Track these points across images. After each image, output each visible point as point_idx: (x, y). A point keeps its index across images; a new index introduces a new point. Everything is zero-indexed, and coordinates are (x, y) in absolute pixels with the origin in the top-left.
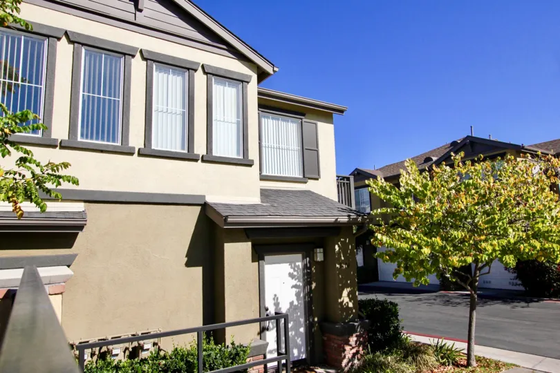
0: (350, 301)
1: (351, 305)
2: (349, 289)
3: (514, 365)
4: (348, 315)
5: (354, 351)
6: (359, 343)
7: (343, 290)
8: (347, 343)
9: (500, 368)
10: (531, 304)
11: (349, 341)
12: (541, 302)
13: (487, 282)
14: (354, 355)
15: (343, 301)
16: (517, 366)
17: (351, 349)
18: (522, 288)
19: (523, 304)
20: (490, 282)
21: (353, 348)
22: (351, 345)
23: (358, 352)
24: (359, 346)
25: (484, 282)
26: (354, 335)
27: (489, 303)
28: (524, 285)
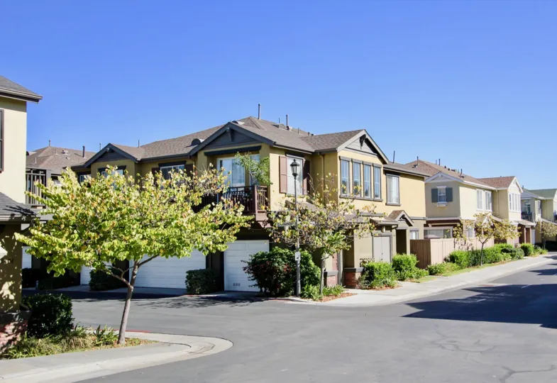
0: (12, 294)
1: (12, 297)
2: (11, 283)
4: (7, 306)
5: (11, 338)
6: (16, 331)
7: (4, 283)
8: (3, 330)
10: (252, 303)
11: (5, 329)
12: (265, 301)
13: (237, 285)
14: (10, 342)
15: (3, 294)
16: (156, 342)
17: (7, 337)
18: (257, 289)
21: (9, 335)
22: (7, 333)
23: (14, 339)
24: (17, 333)
25: (234, 285)
26: (12, 324)
28: (260, 285)
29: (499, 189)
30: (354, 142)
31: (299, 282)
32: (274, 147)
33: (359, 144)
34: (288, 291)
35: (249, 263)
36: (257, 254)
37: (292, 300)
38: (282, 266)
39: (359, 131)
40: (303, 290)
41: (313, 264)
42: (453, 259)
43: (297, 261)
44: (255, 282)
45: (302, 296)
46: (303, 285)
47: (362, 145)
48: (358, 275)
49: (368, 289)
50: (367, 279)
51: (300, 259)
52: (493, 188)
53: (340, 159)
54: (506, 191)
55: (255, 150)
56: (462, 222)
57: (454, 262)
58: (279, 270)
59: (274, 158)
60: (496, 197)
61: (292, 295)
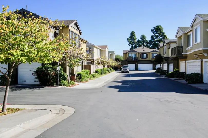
3: (24, 109)
9: (17, 111)
10: (40, 89)
12: (45, 88)
13: (24, 81)
16: (25, 109)
18: (39, 83)
19: (38, 89)
20: (26, 81)
25: (23, 81)
27: (23, 89)
28: (40, 81)
29: (103, 49)
31: (59, 79)
33: (74, 26)
34: (54, 83)
35: (35, 72)
36: (39, 67)
37: (57, 87)
38: (52, 73)
39: (75, 21)
40: (60, 82)
41: (63, 72)
42: (97, 72)
43: (58, 71)
44: (37, 80)
45: (61, 85)
46: (60, 81)
47: (75, 26)
48: (75, 77)
49: (80, 82)
50: (79, 78)
51: (59, 70)
52: (101, 49)
53: (69, 30)
54: (105, 50)
56: (94, 59)
57: (97, 73)
58: (51, 74)
60: (102, 52)
61: (55, 85)
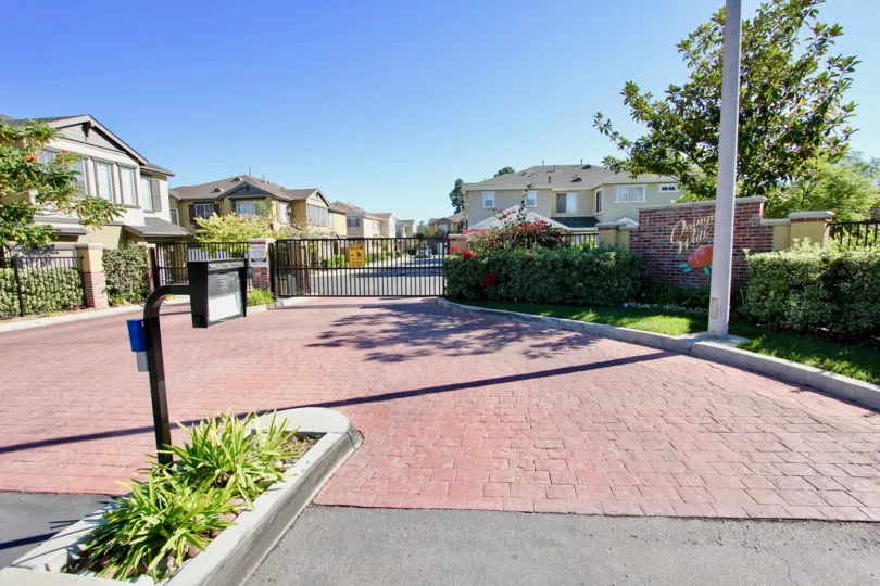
30: (314, 195)
32: (274, 197)
55: (264, 198)
59: (274, 202)
